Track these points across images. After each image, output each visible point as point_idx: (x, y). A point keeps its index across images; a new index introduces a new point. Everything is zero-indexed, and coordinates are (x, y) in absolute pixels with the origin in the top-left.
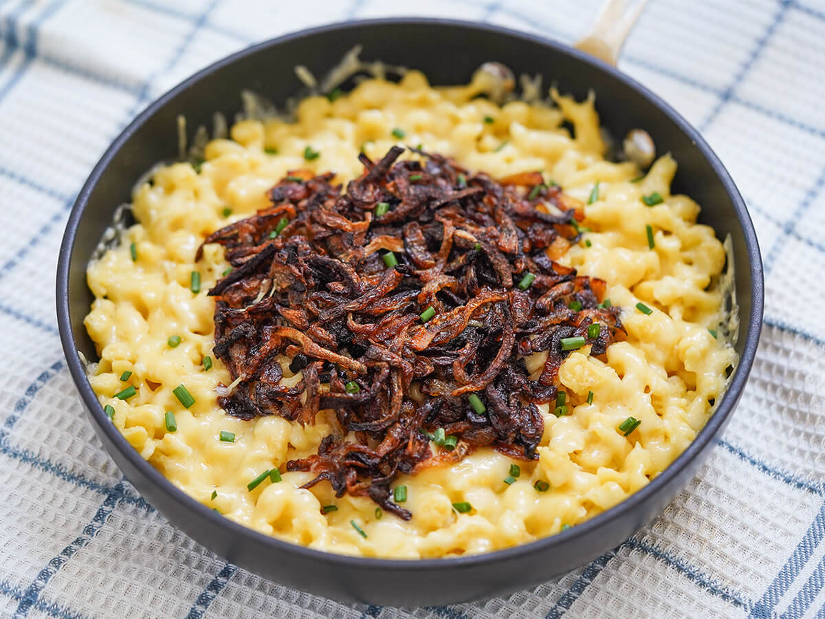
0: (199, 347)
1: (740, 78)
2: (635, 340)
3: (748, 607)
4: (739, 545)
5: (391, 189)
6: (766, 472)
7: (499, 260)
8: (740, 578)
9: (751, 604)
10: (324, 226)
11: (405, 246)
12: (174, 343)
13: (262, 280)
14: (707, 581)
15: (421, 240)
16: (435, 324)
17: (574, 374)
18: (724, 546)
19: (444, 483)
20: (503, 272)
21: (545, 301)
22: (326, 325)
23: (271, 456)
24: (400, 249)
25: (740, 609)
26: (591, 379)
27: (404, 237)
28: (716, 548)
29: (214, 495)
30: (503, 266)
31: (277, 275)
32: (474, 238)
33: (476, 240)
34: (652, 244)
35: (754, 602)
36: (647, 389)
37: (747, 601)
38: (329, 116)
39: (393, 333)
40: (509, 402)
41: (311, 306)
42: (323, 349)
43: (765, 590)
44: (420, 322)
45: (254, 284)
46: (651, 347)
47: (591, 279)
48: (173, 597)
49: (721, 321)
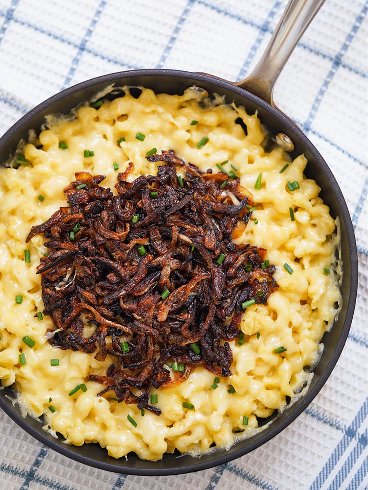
0: (33, 302)
1: (345, 47)
2: (283, 291)
3: (344, 430)
4: (339, 393)
5: (140, 205)
6: (356, 341)
7: (205, 254)
8: (339, 413)
9: (345, 429)
10: (103, 237)
11: (150, 241)
12: (19, 300)
13: (67, 268)
14: (322, 417)
15: (159, 237)
16: (170, 300)
17: (249, 327)
18: (331, 396)
19: (178, 393)
20: (208, 261)
21: (232, 271)
22: (108, 306)
23: (81, 376)
24: (147, 243)
25: (339, 432)
26: (259, 326)
27: (148, 235)
28: (327, 398)
29: (51, 400)
30: (208, 257)
31: (76, 268)
32: (190, 241)
33: (191, 242)
34: (293, 219)
35: (347, 427)
36: (290, 324)
37: (343, 426)
38: (97, 119)
39: (146, 309)
40: (213, 345)
41: (99, 291)
42: (107, 321)
43: (353, 419)
44: (161, 299)
45: (64, 269)
46: (292, 295)
47: (258, 248)
48: (30, 445)
49: (332, 262)
